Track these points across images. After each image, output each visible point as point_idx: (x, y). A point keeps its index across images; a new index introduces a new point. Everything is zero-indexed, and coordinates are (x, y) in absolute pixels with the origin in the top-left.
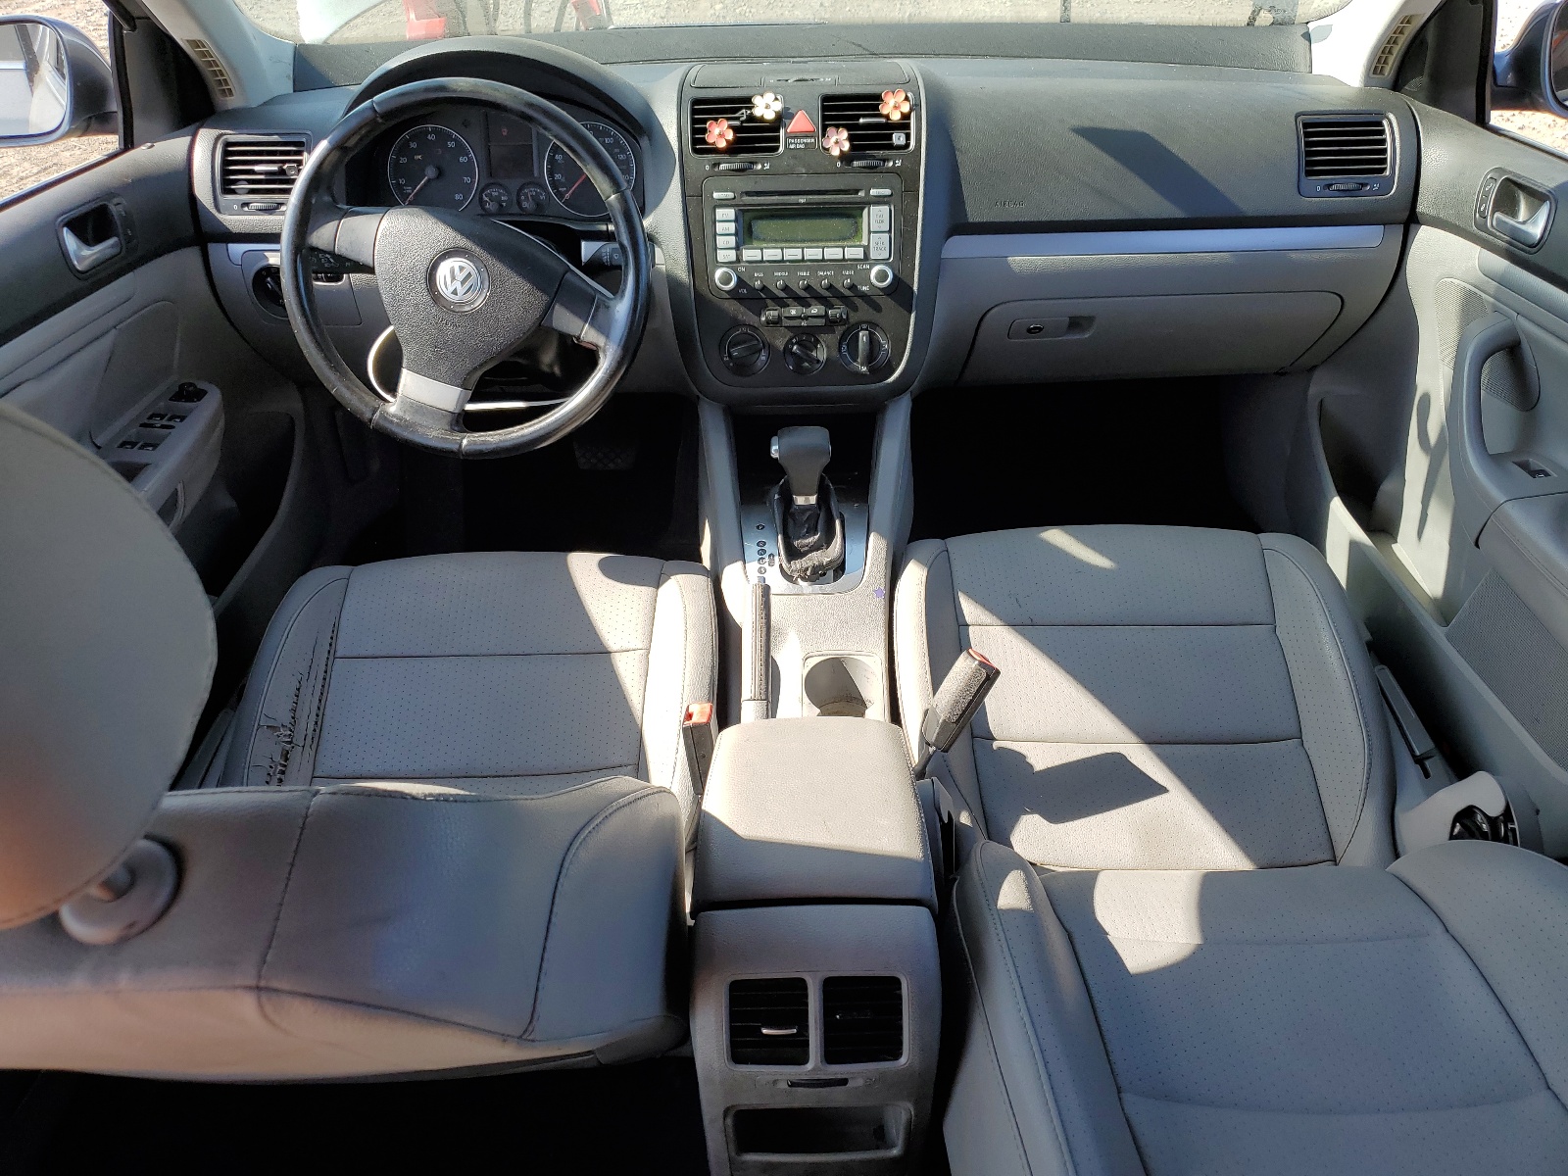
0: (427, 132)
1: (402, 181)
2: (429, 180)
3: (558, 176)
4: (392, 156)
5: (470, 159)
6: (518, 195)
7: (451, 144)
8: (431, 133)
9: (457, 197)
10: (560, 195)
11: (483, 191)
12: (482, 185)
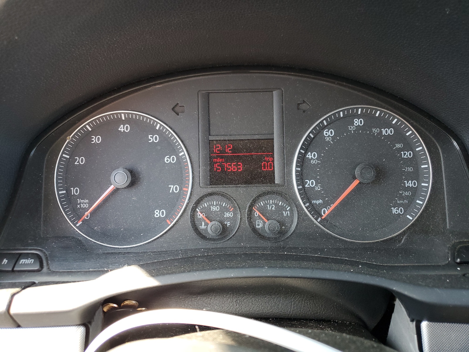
0: (119, 121)
1: (75, 191)
2: (116, 190)
3: (310, 183)
4: (63, 155)
5: (180, 160)
6: (251, 211)
7: (153, 139)
8: (124, 123)
9: (158, 214)
10: (316, 212)
11: (198, 203)
12: (194, 200)
